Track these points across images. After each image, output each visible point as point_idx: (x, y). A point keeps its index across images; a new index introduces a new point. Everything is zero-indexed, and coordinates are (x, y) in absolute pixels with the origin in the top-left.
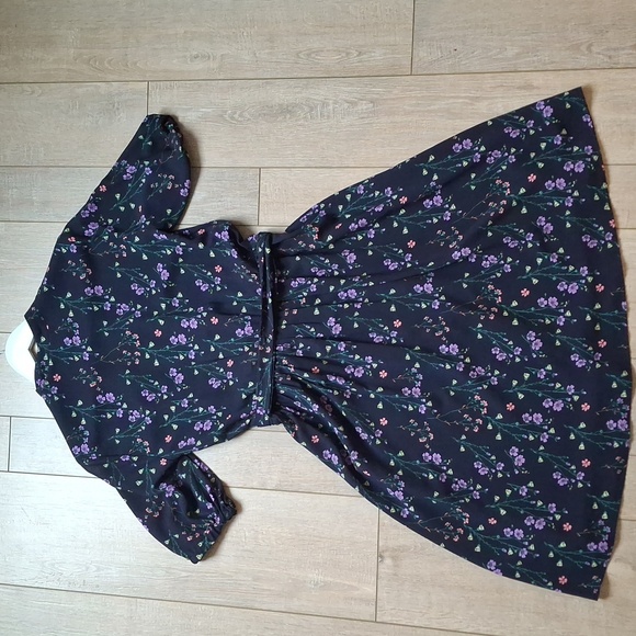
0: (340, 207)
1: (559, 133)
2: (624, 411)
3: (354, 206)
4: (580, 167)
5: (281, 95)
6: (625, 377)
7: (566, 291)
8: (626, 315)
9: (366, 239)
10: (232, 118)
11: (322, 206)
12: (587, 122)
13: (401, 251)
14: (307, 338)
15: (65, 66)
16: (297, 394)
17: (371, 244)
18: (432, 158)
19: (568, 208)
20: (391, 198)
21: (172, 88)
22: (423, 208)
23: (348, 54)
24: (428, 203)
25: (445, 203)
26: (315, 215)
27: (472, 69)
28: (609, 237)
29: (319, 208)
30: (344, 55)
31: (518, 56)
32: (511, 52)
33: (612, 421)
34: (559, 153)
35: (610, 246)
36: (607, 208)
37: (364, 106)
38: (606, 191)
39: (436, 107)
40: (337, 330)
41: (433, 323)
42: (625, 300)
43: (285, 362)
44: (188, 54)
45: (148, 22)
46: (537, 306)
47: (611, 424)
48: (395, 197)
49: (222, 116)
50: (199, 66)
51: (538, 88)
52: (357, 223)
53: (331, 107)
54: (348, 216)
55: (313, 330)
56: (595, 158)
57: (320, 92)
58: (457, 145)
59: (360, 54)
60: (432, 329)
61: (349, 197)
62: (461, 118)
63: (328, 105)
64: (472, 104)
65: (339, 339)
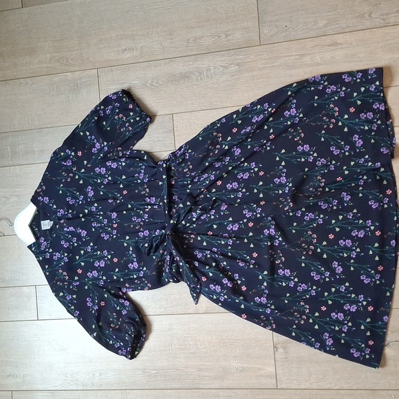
5: (180, 67)
10: (152, 85)
15: (45, 65)
21: (112, 71)
23: (219, 37)
27: (298, 37)
30: (217, 38)
31: (326, 26)
32: (321, 24)
37: (233, 68)
39: (278, 63)
44: (120, 49)
45: (93, 32)
49: (145, 84)
50: (128, 55)
51: (341, 44)
53: (212, 71)
57: (205, 63)
59: (227, 36)
62: (294, 68)
63: (210, 70)
64: (300, 59)
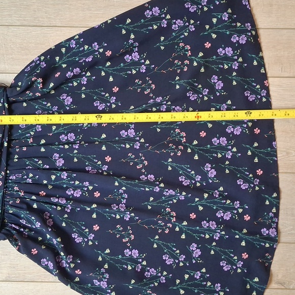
0: (57, 59)
1: (226, 11)
2: (274, 222)
3: (69, 57)
4: (243, 40)
6: (275, 198)
7: (232, 133)
8: (276, 152)
9: (80, 85)
11: (42, 58)
12: (246, 5)
13: (107, 95)
14: (36, 169)
16: (23, 214)
17: (84, 88)
18: (129, 21)
19: (234, 70)
20: (98, 51)
22: (124, 62)
24: (128, 58)
25: (141, 58)
26: (37, 66)
28: (264, 93)
29: (39, 60)
33: (265, 229)
34: (227, 27)
35: (264, 100)
36: (262, 71)
38: (262, 58)
40: (60, 163)
41: (135, 158)
42: (275, 141)
43: (16, 188)
46: (212, 144)
47: (264, 231)
48: (101, 50)
52: (72, 71)
54: (64, 66)
55: (40, 162)
56: (254, 33)
58: (148, 11)
60: (134, 162)
61: (63, 50)
65: (62, 170)
